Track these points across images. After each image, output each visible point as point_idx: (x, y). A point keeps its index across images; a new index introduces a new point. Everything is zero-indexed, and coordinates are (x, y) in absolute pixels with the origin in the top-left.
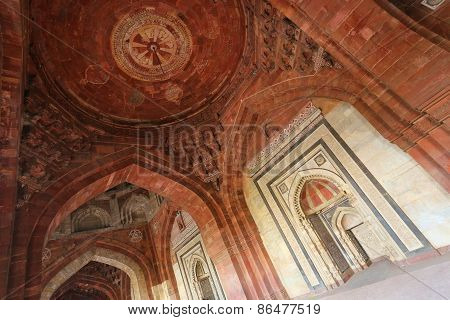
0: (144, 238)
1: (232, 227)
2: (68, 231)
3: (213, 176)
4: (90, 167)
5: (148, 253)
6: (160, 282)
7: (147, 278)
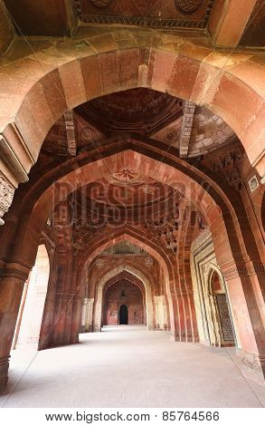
0: (154, 264)
1: (177, 281)
3: (171, 246)
4: (102, 237)
5: (155, 275)
6: (159, 295)
7: (152, 290)
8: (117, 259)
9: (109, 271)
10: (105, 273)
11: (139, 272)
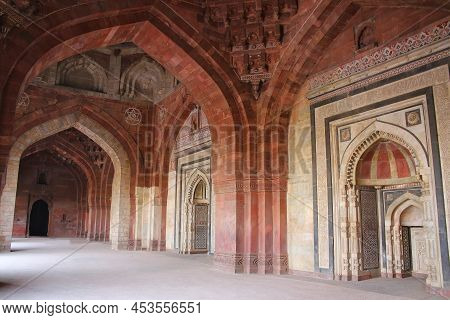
2: (52, 80)
3: (254, 77)
6: (148, 185)
7: (133, 174)
8: (61, 98)
9: (39, 122)
10: (29, 127)
11: (108, 134)
